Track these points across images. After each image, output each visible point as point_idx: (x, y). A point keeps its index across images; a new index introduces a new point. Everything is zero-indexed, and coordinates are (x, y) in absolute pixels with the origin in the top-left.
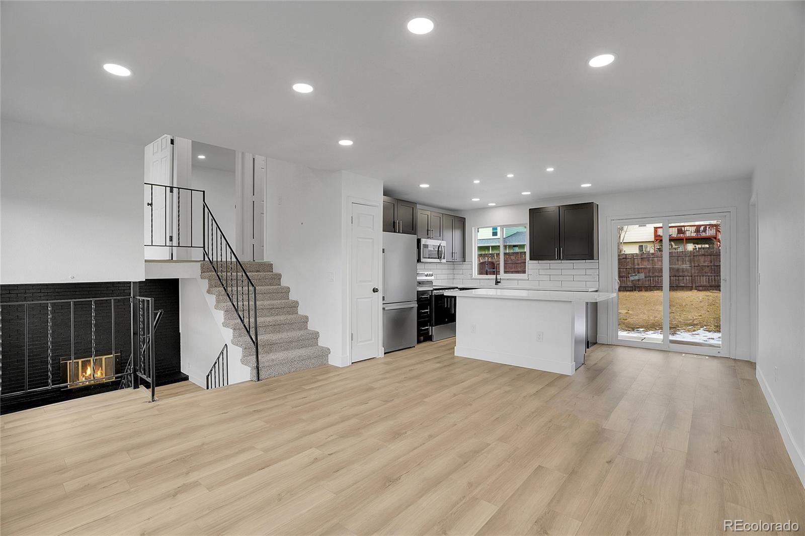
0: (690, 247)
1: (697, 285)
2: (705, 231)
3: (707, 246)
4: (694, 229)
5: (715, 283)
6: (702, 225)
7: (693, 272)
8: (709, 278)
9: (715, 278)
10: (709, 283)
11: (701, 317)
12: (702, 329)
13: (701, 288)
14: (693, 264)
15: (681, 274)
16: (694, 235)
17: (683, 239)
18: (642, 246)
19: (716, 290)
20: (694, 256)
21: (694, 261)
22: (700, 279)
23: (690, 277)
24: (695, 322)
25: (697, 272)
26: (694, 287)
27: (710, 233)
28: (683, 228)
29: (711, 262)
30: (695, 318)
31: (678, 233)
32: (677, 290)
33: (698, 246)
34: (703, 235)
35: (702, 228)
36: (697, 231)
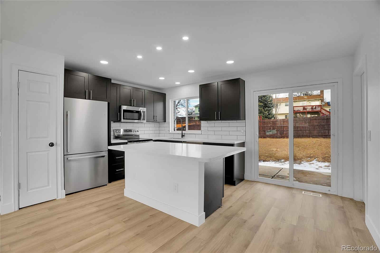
0: (309, 116)
1: (312, 135)
2: (315, 108)
3: (317, 115)
4: (310, 107)
5: (321, 134)
6: (314, 106)
7: (310, 128)
8: (318, 131)
9: (321, 131)
10: (318, 134)
11: (314, 153)
12: (315, 160)
13: (314, 137)
14: (310, 124)
15: (304, 129)
16: (311, 110)
17: (305, 112)
18: (287, 115)
19: (322, 138)
20: (311, 120)
21: (311, 123)
22: (314, 131)
23: (309, 131)
24: (311, 156)
25: (312, 128)
26: (311, 136)
27: (318, 109)
28: (306, 107)
29: (319, 123)
30: (311, 153)
31: (303, 109)
32: (302, 138)
33: (312, 116)
34: (315, 110)
35: (314, 107)
36: (312, 108)
